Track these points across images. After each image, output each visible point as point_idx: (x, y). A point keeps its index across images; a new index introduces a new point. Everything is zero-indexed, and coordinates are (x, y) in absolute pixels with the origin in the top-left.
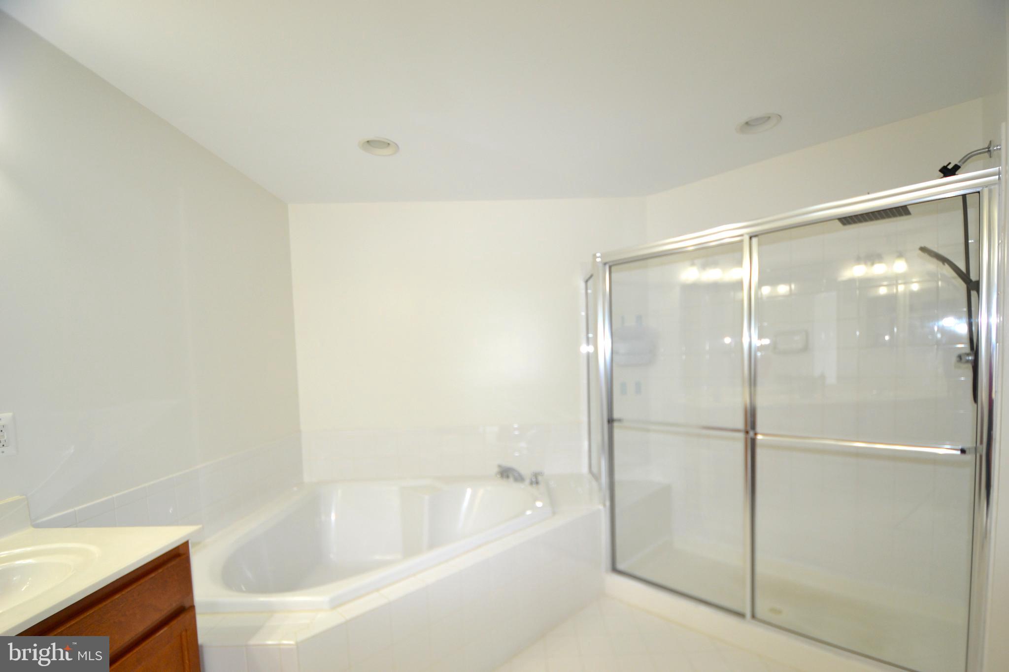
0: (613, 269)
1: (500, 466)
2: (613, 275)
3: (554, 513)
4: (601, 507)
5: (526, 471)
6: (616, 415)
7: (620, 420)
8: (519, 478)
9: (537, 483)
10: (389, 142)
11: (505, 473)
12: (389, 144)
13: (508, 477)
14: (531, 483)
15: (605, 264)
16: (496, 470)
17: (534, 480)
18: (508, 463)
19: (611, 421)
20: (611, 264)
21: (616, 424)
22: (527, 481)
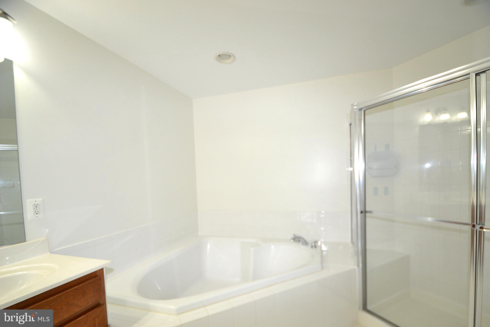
0: (366, 112)
1: (294, 235)
2: (366, 117)
3: (322, 268)
4: (356, 267)
5: (309, 239)
6: (368, 209)
7: (370, 212)
8: (306, 243)
9: (315, 247)
10: (230, 55)
11: (297, 239)
12: (230, 56)
13: (299, 241)
14: (312, 247)
15: (361, 110)
16: (292, 236)
17: (313, 244)
18: (299, 234)
19: (364, 212)
20: (365, 109)
21: (367, 214)
22: (310, 246)
